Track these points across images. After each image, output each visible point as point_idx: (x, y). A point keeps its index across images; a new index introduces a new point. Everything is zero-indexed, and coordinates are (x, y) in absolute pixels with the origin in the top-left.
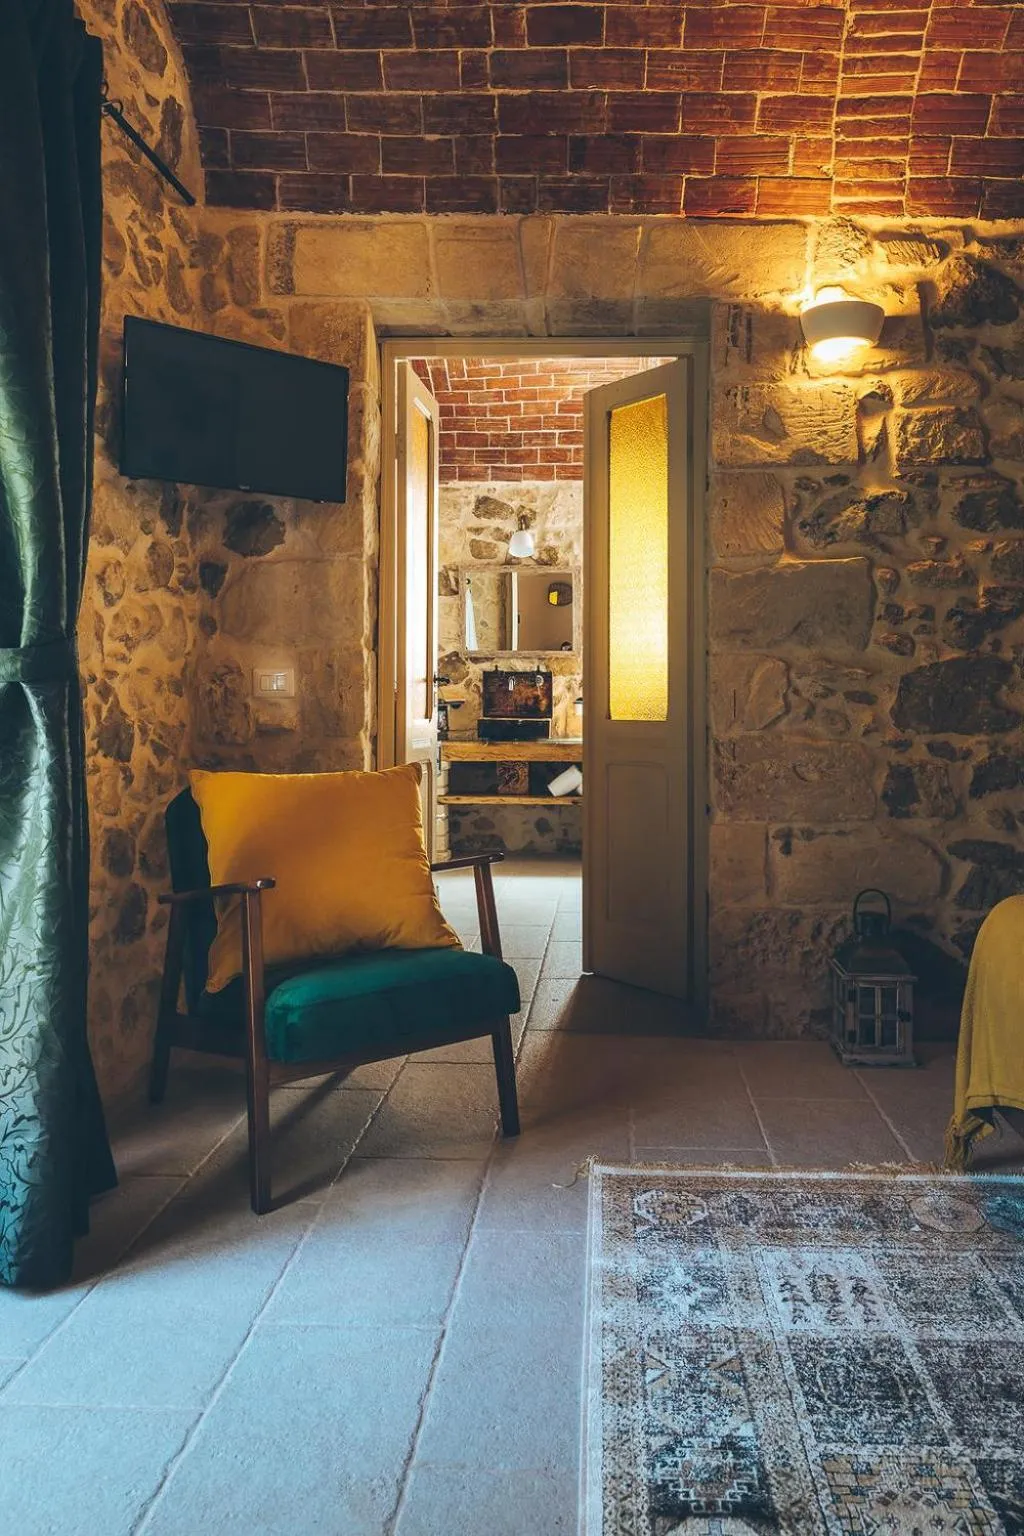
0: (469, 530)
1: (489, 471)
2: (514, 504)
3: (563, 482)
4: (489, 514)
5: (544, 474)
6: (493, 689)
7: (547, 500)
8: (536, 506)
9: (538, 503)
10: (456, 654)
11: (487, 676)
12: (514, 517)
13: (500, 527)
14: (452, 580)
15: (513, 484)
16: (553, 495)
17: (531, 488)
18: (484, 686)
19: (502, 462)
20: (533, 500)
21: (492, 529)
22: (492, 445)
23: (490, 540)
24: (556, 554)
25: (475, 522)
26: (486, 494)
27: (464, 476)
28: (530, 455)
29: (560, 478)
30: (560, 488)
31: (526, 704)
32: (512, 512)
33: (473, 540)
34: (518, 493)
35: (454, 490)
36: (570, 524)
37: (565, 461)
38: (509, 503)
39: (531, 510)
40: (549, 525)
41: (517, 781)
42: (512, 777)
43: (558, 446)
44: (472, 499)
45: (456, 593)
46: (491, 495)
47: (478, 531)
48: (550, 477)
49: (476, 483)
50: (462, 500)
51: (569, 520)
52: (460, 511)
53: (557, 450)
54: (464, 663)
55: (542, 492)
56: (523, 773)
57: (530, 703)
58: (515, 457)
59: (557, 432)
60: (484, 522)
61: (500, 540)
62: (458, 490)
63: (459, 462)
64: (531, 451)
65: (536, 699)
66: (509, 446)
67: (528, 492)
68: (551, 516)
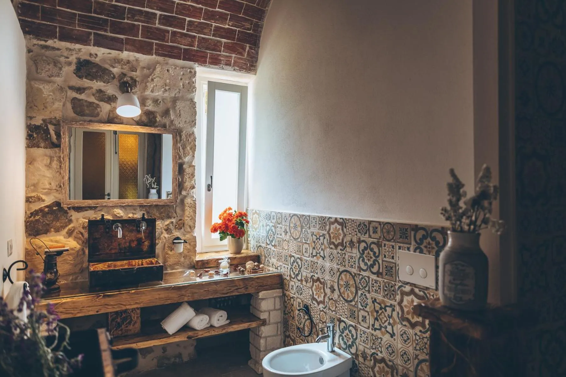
0: (71, 88)
1: (92, 37)
2: (116, 70)
3: (160, 59)
4: (92, 77)
5: (144, 49)
6: (97, 235)
7: (146, 71)
8: (137, 74)
9: (138, 73)
10: (58, 204)
11: (92, 224)
12: (116, 82)
13: (103, 89)
14: (52, 133)
15: (114, 53)
16: (151, 67)
17: (131, 59)
18: (90, 233)
19: (106, 31)
20: (134, 69)
21: (94, 91)
22: (95, 13)
23: (92, 99)
24: (155, 117)
25: (76, 82)
26: (88, 58)
27: (66, 37)
28: (132, 30)
29: (158, 54)
30: (158, 63)
31: (130, 247)
32: (114, 78)
33: (74, 99)
34: (117, 61)
35: (54, 49)
36: (166, 94)
37: (163, 40)
38: (111, 69)
39: (132, 78)
40: (148, 93)
41: (130, 323)
42: (125, 319)
43: (157, 25)
44: (73, 59)
45: (58, 146)
46: (92, 59)
47: (80, 90)
48: (149, 53)
49: (78, 46)
50: (62, 59)
51: (166, 90)
52: (60, 69)
53: (158, 29)
54: (66, 212)
55: (142, 64)
56: (136, 317)
57: (134, 245)
58: (118, 28)
59: (158, 13)
60: (86, 82)
61: (102, 100)
62: (58, 49)
63: (60, 22)
64: (134, 25)
65: (140, 242)
66: (113, 16)
67: (128, 62)
68: (151, 86)
